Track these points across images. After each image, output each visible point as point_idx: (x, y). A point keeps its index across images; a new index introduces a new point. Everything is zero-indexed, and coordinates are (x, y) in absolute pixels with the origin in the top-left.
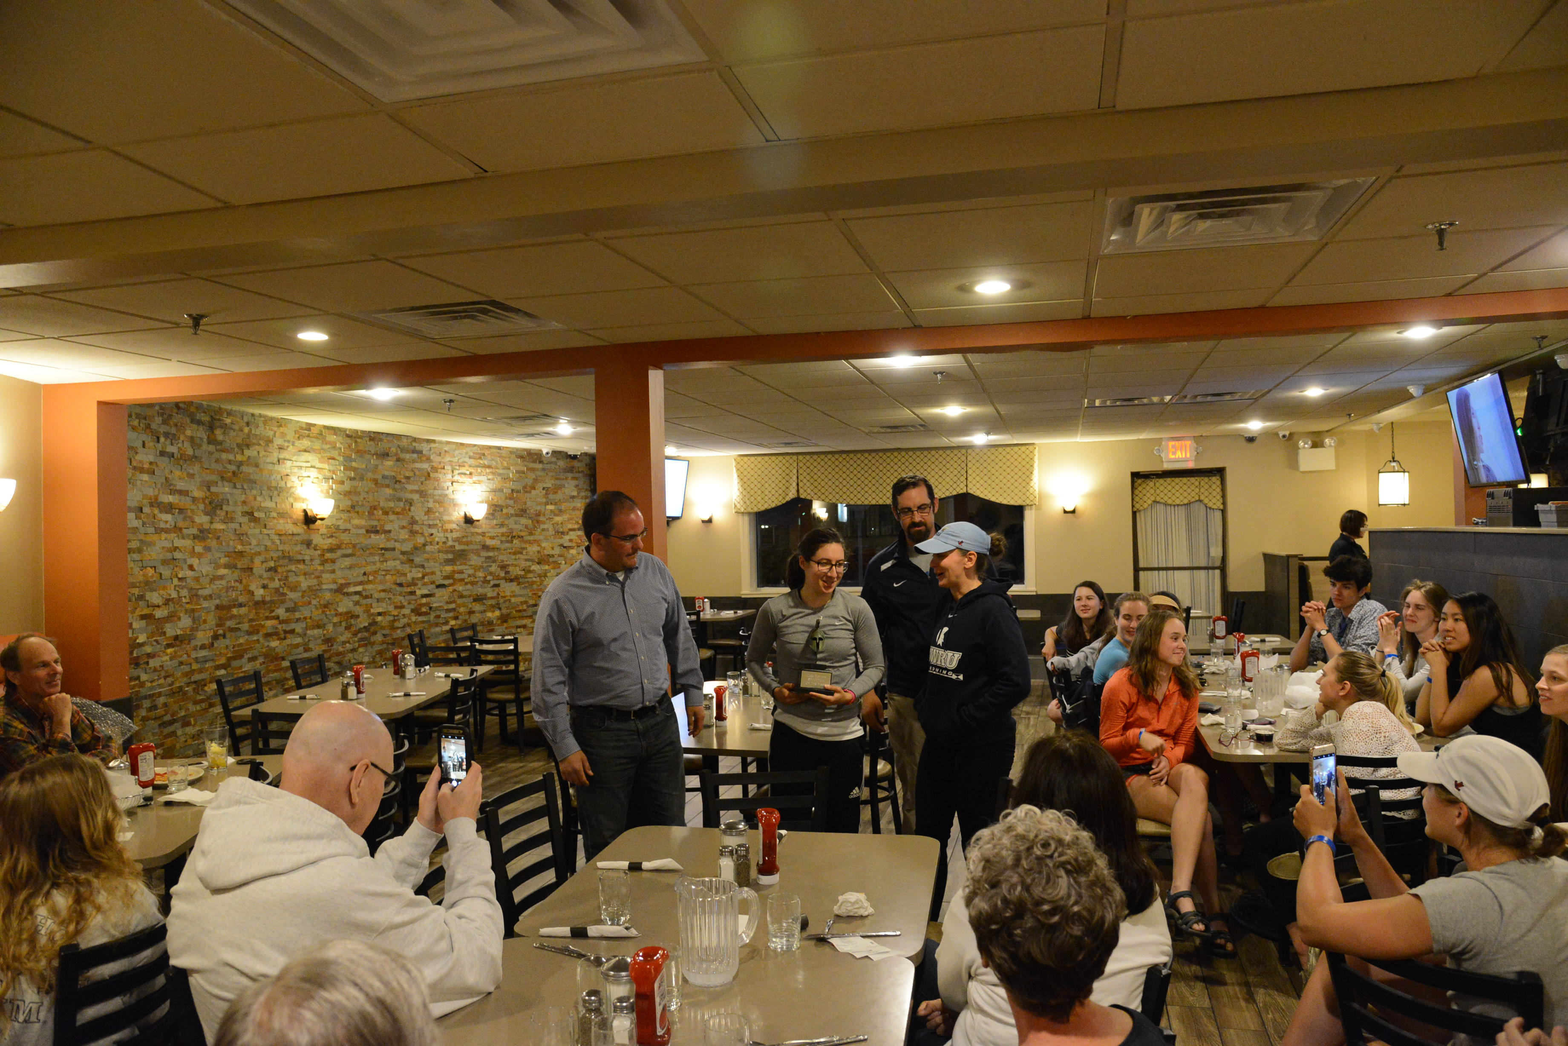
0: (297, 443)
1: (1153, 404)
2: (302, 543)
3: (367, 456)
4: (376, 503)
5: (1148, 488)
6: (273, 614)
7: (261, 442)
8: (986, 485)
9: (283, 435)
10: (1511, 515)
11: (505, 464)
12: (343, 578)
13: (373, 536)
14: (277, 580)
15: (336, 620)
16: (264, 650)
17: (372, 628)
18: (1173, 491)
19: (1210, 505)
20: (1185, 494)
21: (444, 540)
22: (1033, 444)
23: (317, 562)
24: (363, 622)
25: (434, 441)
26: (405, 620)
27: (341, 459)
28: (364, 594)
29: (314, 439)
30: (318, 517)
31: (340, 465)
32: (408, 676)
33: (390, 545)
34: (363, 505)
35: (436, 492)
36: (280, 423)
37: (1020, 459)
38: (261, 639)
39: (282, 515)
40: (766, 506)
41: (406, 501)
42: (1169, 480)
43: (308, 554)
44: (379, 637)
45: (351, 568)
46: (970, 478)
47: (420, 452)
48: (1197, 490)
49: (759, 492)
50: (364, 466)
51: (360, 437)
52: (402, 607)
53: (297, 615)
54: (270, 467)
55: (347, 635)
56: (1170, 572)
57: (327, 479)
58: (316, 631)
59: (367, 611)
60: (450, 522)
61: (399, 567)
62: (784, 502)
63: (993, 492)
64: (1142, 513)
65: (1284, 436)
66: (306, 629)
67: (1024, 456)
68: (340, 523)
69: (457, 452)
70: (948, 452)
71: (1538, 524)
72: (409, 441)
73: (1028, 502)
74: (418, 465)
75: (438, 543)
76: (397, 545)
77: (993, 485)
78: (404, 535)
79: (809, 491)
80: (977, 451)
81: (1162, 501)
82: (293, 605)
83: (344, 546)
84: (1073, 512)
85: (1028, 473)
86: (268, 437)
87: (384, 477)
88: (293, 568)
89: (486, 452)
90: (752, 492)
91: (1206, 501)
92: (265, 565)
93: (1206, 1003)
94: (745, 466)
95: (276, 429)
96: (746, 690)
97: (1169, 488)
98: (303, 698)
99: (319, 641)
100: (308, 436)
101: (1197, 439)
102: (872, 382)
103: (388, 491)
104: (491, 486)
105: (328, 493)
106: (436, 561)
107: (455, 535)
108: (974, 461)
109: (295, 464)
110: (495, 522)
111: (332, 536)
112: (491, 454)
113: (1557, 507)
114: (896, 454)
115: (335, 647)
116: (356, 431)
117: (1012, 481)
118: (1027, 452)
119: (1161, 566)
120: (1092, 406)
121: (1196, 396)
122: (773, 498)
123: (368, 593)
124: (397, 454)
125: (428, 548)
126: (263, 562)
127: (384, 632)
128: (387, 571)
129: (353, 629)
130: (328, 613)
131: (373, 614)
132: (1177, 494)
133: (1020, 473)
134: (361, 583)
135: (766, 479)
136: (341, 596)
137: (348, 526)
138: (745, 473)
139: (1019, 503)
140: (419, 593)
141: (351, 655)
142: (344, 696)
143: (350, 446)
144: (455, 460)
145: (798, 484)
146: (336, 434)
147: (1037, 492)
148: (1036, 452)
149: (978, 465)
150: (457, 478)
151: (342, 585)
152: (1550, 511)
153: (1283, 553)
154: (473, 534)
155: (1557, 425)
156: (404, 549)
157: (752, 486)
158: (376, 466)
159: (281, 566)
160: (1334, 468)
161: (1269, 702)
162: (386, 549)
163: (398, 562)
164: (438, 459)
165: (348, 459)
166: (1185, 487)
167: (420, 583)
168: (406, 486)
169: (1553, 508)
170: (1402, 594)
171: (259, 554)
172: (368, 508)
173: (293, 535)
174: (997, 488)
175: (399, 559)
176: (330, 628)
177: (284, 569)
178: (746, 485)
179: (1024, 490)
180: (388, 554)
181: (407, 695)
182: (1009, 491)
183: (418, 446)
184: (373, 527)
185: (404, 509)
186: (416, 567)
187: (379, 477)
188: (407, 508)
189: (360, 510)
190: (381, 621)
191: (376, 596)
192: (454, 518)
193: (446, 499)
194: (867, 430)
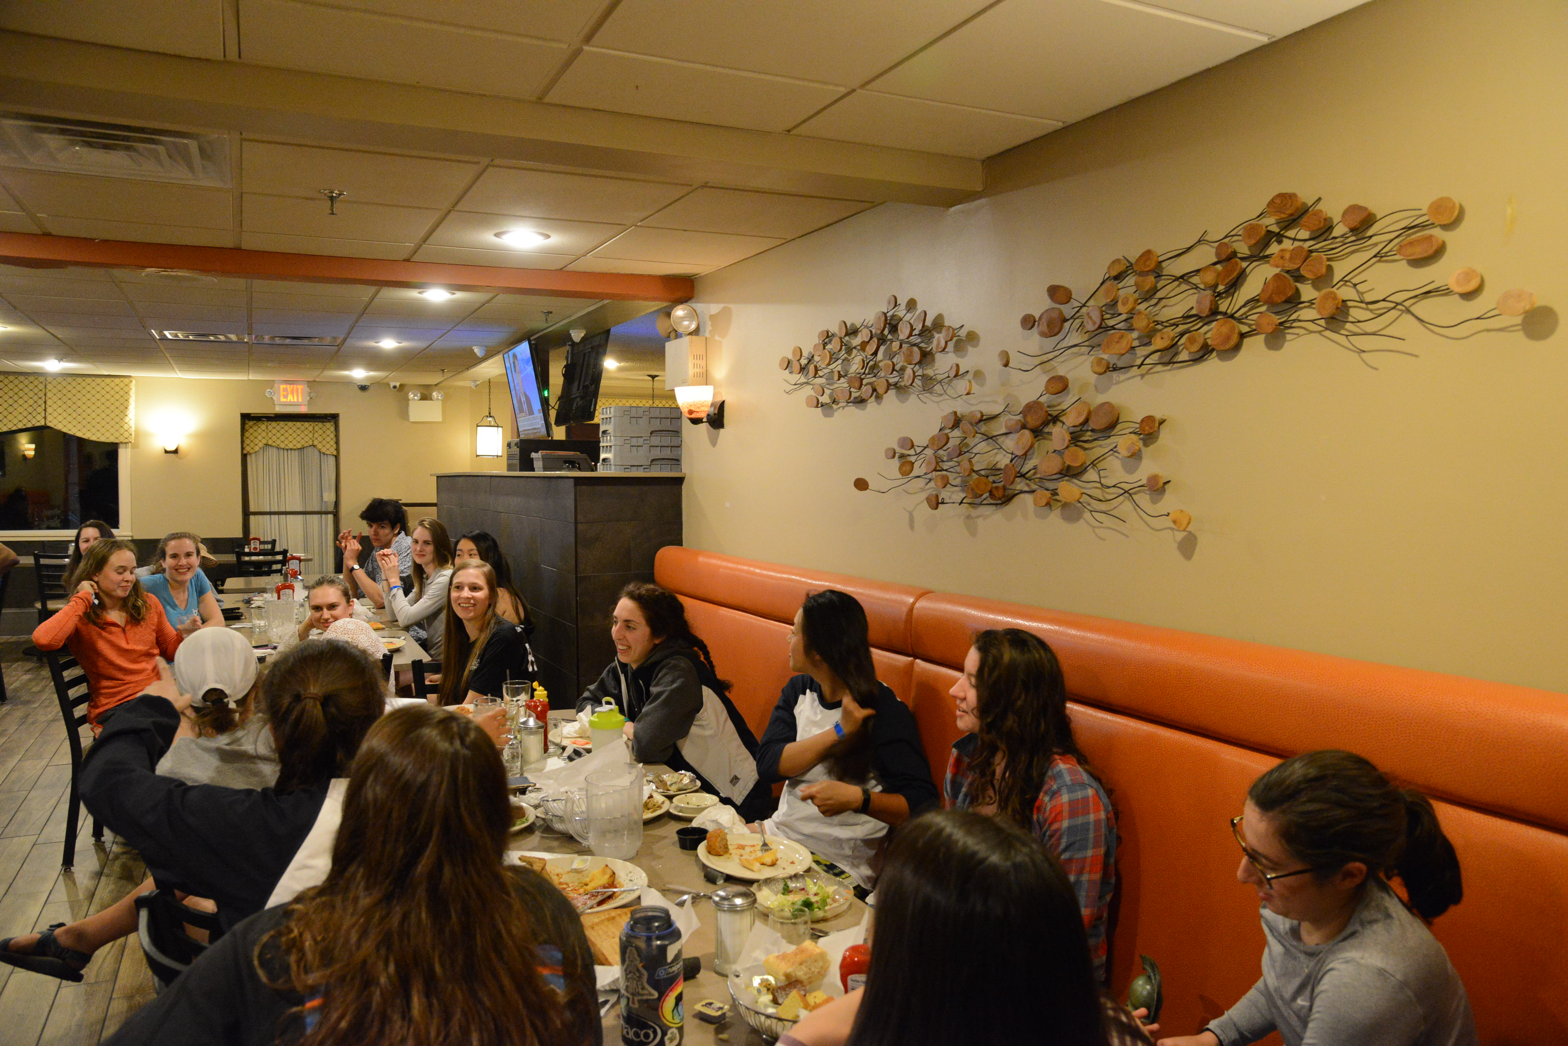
1: (230, 342)
5: (260, 431)
8: (69, 419)
10: (519, 462)
18: (286, 435)
19: (324, 450)
20: (299, 439)
22: (129, 376)
37: (112, 393)
42: (282, 424)
46: (49, 410)
48: (311, 435)
56: (283, 517)
63: (79, 426)
64: (253, 456)
65: (395, 387)
70: (22, 378)
73: (121, 439)
77: (80, 419)
80: (60, 379)
81: (274, 444)
84: (176, 452)
85: (122, 408)
91: (320, 446)
97: (282, 431)
101: (311, 384)
108: (55, 391)
117: (103, 415)
118: (122, 385)
119: (272, 510)
121: (273, 338)
132: (291, 438)
133: (113, 408)
139: (112, 439)
147: (133, 429)
148: (133, 385)
149: (60, 395)
152: (539, 459)
155: (578, 389)
160: (440, 419)
166: (298, 432)
169: (541, 456)
174: (84, 422)
179: (117, 427)
182: (99, 427)
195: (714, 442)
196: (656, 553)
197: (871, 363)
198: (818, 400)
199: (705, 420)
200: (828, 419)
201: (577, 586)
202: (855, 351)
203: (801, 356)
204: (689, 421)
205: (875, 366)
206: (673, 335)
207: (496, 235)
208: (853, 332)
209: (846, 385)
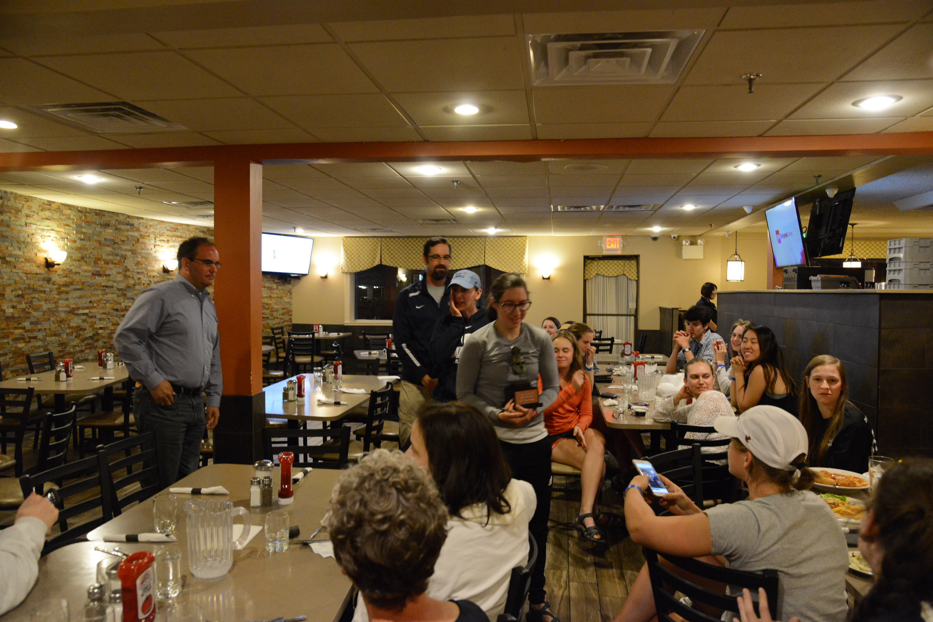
0: (41, 213)
1: (592, 211)
2: (44, 279)
3: (94, 225)
4: (100, 257)
5: (594, 266)
6: (20, 326)
7: (12, 211)
8: (496, 260)
9: (29, 207)
10: (796, 283)
12: (75, 304)
13: (97, 277)
14: (23, 303)
15: (68, 331)
16: (13, 349)
17: (95, 337)
18: (609, 268)
19: (630, 277)
20: (616, 270)
21: (148, 282)
22: (525, 236)
23: (55, 292)
24: (89, 333)
25: (142, 218)
27: (74, 226)
28: (90, 315)
29: (53, 212)
30: (55, 263)
31: (73, 230)
32: (108, 367)
33: (110, 284)
34: (90, 257)
35: (143, 251)
36: (27, 199)
37: (517, 245)
38: (11, 342)
39: (28, 260)
40: (361, 269)
41: (122, 256)
42: (606, 261)
43: (47, 287)
44: (100, 343)
45: (80, 297)
46: (486, 256)
47: (132, 225)
48: (622, 268)
49: (357, 260)
50: (91, 232)
51: (89, 213)
53: (39, 327)
54: (19, 228)
55: (77, 342)
56: (605, 317)
57: (63, 239)
58: (53, 338)
59: (92, 326)
60: (153, 271)
61: (116, 299)
62: (372, 266)
63: (501, 265)
64: (590, 281)
65: (674, 237)
66: (46, 336)
67: (520, 243)
68: (72, 268)
69: (158, 226)
70: (474, 239)
71: (811, 288)
72: (124, 217)
73: (521, 272)
74: (130, 233)
75: (144, 284)
76: (115, 285)
77: (501, 261)
78: (120, 278)
79: (388, 260)
80: (492, 239)
81: (602, 274)
82: (36, 320)
83: (75, 283)
84: (549, 278)
85: (522, 254)
86: (18, 208)
87: (105, 239)
88: (37, 296)
89: (179, 228)
90: (352, 260)
91: (627, 275)
92: (14, 293)
93: (594, 580)
94: (349, 244)
95: (24, 203)
96: (325, 379)
97: (606, 266)
98: (28, 380)
99: (56, 345)
100: (49, 209)
101: (624, 237)
102: (415, 187)
103: (109, 249)
105: (64, 248)
107: (156, 280)
108: (489, 246)
109: (39, 227)
111: (66, 276)
112: (182, 229)
113: (821, 278)
115: (68, 349)
116: (86, 208)
117: (512, 258)
118: (522, 241)
119: (599, 313)
120: (556, 211)
121: (618, 207)
122: (366, 264)
123: (93, 315)
124: (115, 226)
125: (137, 287)
126: (12, 291)
127: (104, 340)
128: (107, 301)
129: (81, 337)
130: (63, 326)
131: (96, 328)
132: (611, 270)
133: (517, 254)
134: (88, 308)
135: (362, 252)
136: (73, 316)
137: (78, 270)
138: (349, 248)
141: (79, 354)
142: (57, 378)
143: (81, 218)
144: (157, 231)
145: (381, 256)
146: (70, 209)
147: (527, 266)
148: (527, 241)
149: (492, 248)
151: (73, 309)
152: (818, 281)
153: (670, 307)
155: (826, 232)
156: (121, 287)
157: (353, 256)
158: (100, 232)
159: (27, 294)
160: (702, 257)
161: (647, 392)
162: (107, 287)
163: (115, 295)
164: (146, 230)
165: (79, 226)
166: (616, 266)
168: (122, 246)
169: (820, 279)
170: (732, 328)
171: (10, 285)
172: (94, 259)
173: (36, 274)
174: (503, 262)
175: (116, 294)
176: (64, 336)
177: (29, 296)
178: (349, 256)
179: (519, 264)
180: (107, 290)
181: (101, 379)
182: (510, 264)
183: (131, 221)
184: (97, 271)
185: (120, 261)
186: (128, 299)
187: (103, 240)
188: (122, 260)
189: (88, 260)
190: (103, 333)
191: (99, 316)
192: (155, 269)
193: (150, 256)
194: (420, 222)
201: (878, 377)
207: (854, 104)
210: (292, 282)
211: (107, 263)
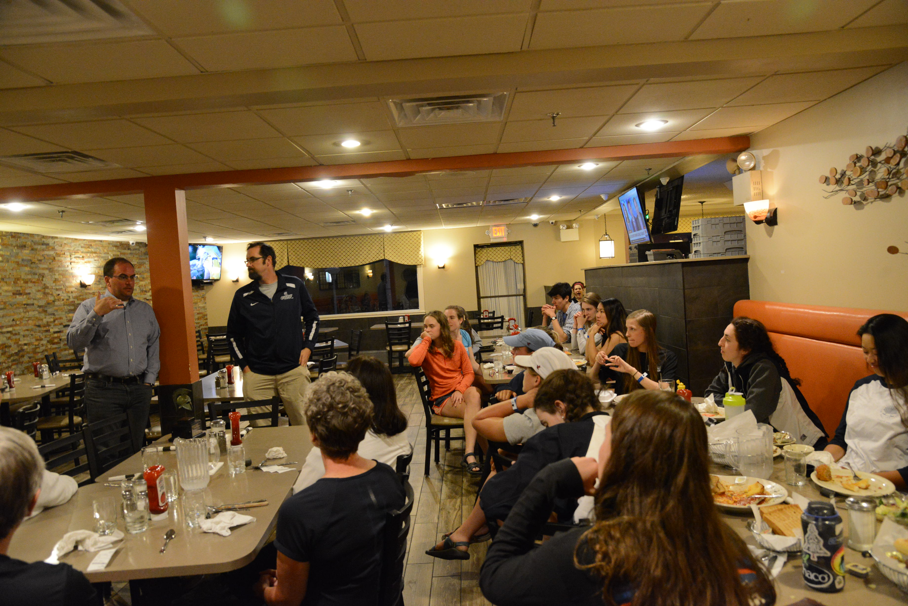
3: (11, 248)
4: (19, 277)
5: (483, 253)
8: (395, 255)
11: (106, 251)
13: (17, 296)
17: (20, 353)
18: (497, 254)
19: (516, 261)
20: (503, 256)
21: (67, 298)
22: (420, 230)
24: (14, 349)
25: (56, 238)
26: (44, 348)
28: (14, 332)
32: (44, 377)
33: (30, 302)
34: (9, 278)
35: (60, 269)
37: (413, 240)
41: (40, 274)
42: (492, 249)
44: (26, 359)
45: (3, 316)
46: (386, 251)
47: (47, 245)
48: (509, 254)
50: (9, 254)
51: (6, 236)
52: (41, 340)
56: (497, 299)
59: (17, 343)
60: (71, 287)
61: (37, 316)
62: (280, 268)
63: (399, 258)
64: (481, 267)
65: (552, 223)
67: (415, 237)
69: (73, 244)
70: (373, 236)
71: (646, 261)
72: (40, 237)
74: (46, 253)
75: (63, 300)
76: (35, 302)
77: (399, 254)
78: (40, 295)
79: (295, 261)
80: (389, 235)
81: (491, 260)
84: (444, 267)
85: (418, 247)
87: (23, 260)
89: (93, 244)
91: (514, 259)
97: (493, 253)
101: (508, 226)
102: (315, 197)
103: (27, 269)
104: (97, 264)
106: (63, 311)
107: (74, 295)
108: (388, 241)
110: (101, 286)
112: (95, 245)
114: (344, 238)
117: (409, 251)
118: (417, 235)
119: (492, 295)
120: (442, 208)
123: (17, 332)
124: (31, 246)
125: (57, 303)
127: (31, 355)
128: (30, 318)
129: (7, 354)
131: (21, 345)
132: (499, 256)
133: (413, 247)
134: (11, 326)
139: (414, 263)
140: (52, 330)
144: (72, 249)
145: (288, 258)
147: (423, 257)
148: (422, 235)
149: (390, 243)
150: (73, 260)
152: (651, 255)
154: (86, 294)
155: (666, 213)
156: (41, 304)
158: (17, 254)
160: (577, 239)
162: (27, 305)
163: (37, 312)
164: (60, 249)
166: (501, 253)
167: (52, 325)
168: (39, 265)
172: (14, 280)
174: (401, 256)
175: (37, 310)
179: (416, 257)
180: (29, 308)
181: (43, 387)
182: (408, 257)
183: (46, 241)
184: (17, 291)
185: (38, 280)
186: (49, 315)
187: (20, 260)
188: (41, 279)
189: (8, 281)
190: (27, 349)
191: (22, 333)
192: (73, 285)
193: (67, 273)
194: (322, 225)
195: (770, 234)
196: (734, 304)
197: (894, 171)
198: (852, 200)
199: (764, 221)
200: (859, 211)
201: (686, 326)
202: (879, 165)
203: (837, 173)
204: (754, 223)
205: (898, 171)
206: (737, 172)
207: (637, 126)
208: (877, 152)
209: (874, 187)
210: (205, 287)
211: (26, 282)
